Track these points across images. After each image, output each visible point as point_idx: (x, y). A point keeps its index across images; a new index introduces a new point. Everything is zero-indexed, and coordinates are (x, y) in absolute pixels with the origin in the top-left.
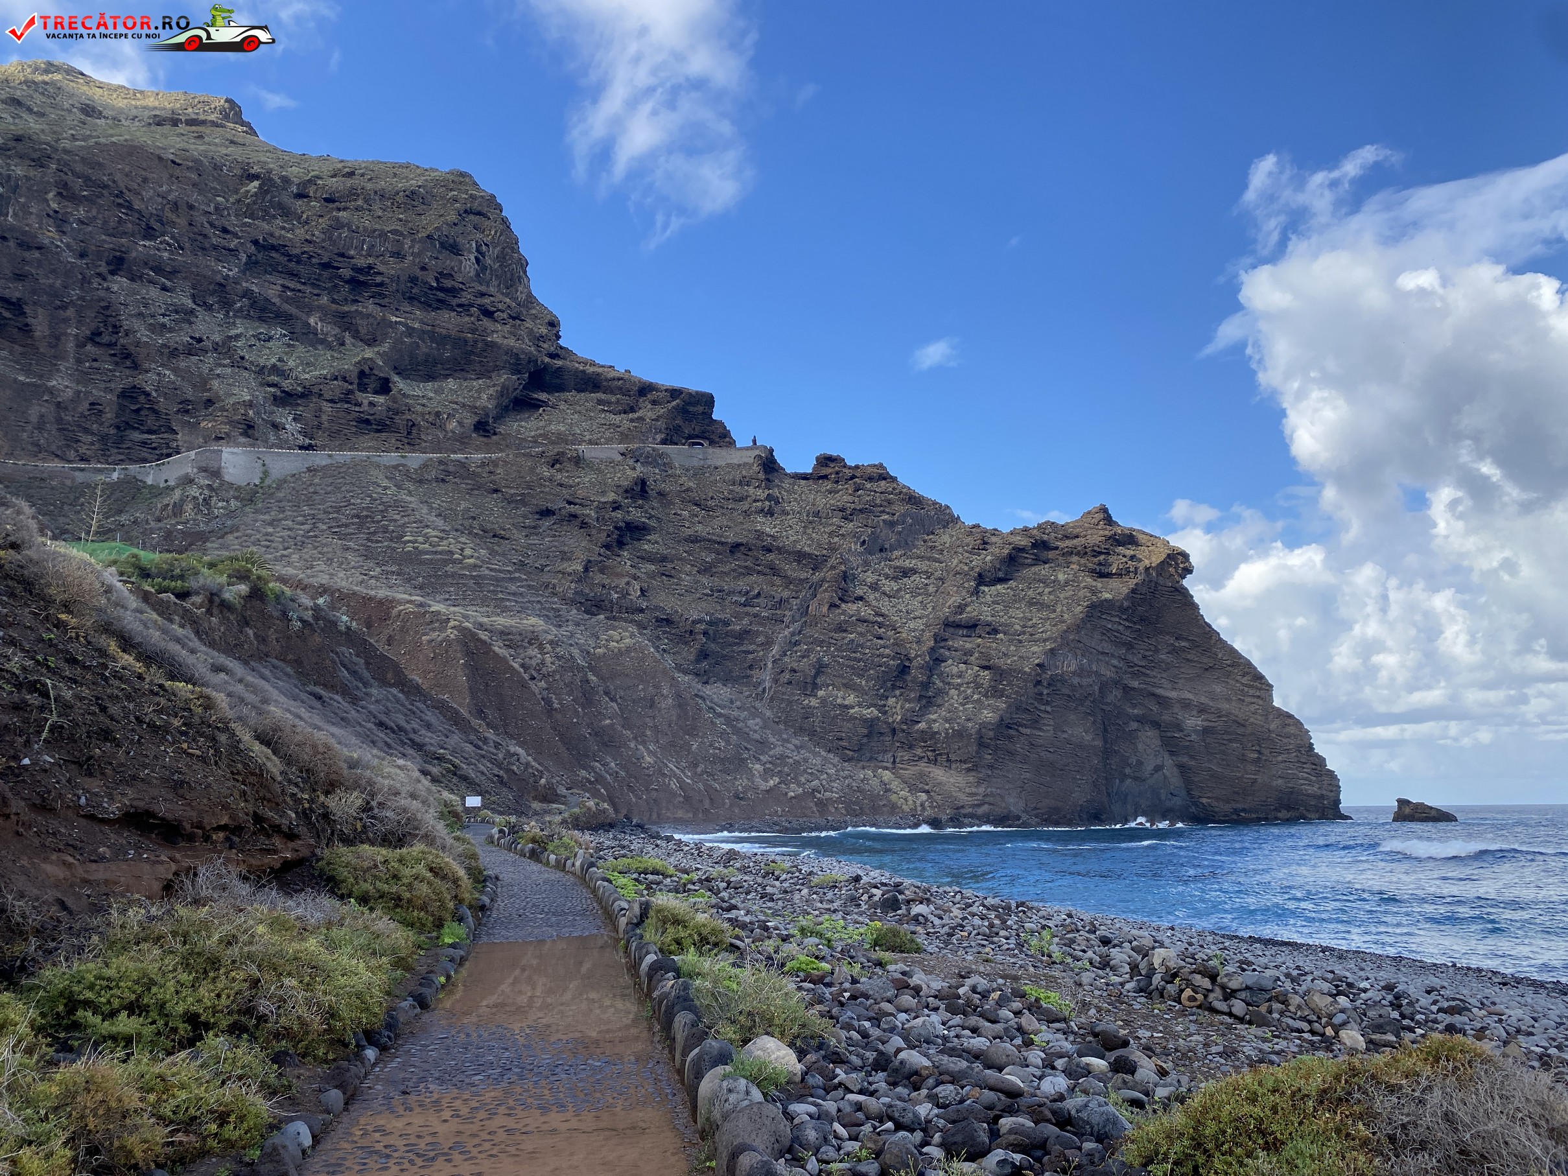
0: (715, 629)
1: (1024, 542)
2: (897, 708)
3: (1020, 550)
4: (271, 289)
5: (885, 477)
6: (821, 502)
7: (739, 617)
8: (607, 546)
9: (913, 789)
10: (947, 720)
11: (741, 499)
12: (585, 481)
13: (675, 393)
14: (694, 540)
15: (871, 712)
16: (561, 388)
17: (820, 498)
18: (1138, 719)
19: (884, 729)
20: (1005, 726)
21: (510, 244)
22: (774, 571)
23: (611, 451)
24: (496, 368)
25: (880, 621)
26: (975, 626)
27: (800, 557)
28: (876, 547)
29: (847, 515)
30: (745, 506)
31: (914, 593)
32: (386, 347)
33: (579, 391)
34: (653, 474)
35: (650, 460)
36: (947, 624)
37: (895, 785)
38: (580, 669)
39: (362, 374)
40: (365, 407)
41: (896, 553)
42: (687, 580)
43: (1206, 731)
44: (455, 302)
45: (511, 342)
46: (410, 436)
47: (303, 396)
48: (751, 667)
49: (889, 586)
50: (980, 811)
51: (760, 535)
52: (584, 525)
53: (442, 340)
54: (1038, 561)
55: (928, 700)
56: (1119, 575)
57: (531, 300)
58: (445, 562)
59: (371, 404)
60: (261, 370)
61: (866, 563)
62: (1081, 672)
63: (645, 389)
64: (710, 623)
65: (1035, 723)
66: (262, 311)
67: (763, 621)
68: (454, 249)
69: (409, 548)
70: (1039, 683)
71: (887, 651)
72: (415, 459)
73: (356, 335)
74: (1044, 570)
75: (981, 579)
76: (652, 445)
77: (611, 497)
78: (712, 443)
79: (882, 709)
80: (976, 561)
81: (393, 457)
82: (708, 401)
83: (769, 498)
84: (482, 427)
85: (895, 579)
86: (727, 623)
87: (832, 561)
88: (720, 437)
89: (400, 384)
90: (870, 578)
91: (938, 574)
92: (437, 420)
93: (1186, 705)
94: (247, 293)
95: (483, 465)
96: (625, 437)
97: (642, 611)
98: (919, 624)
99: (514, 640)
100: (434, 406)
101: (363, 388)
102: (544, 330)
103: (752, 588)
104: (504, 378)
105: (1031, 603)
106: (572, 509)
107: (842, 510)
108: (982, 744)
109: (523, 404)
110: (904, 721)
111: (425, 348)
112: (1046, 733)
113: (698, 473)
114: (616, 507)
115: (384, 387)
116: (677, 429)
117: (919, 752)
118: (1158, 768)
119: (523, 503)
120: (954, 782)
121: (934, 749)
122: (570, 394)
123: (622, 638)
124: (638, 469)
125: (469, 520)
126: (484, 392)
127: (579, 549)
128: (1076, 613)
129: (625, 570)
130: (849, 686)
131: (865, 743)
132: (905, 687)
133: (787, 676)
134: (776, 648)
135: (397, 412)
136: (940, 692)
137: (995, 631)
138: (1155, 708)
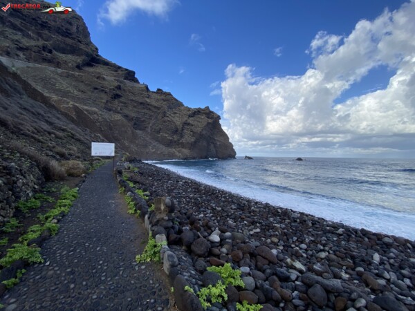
0: (137, 119)
1: (196, 110)
2: (176, 138)
3: (195, 112)
5: (171, 95)
6: (159, 97)
7: (143, 117)
8: (112, 98)
9: (179, 152)
10: (185, 140)
12: (106, 83)
13: (126, 70)
14: (132, 100)
15: (171, 138)
16: (99, 63)
18: (212, 143)
19: (173, 141)
21: (85, 28)
22: (150, 109)
23: (112, 78)
24: (82, 55)
25: (172, 121)
26: (189, 124)
27: (155, 107)
28: (170, 108)
30: (143, 95)
31: (177, 117)
32: (51, 42)
33: (104, 65)
34: (122, 85)
36: (184, 123)
37: (176, 152)
38: (108, 122)
39: (44, 47)
40: (45, 55)
41: (173, 109)
43: (220, 145)
44: (71, 36)
45: (86, 49)
46: (58, 65)
47: (26, 49)
48: (145, 128)
49: (172, 115)
50: (190, 157)
51: (147, 101)
52: (106, 93)
53: (68, 45)
54: (198, 114)
56: (211, 118)
57: (90, 42)
58: (69, 93)
59: (47, 55)
60: (13, 40)
61: (168, 110)
62: (206, 134)
63: (119, 68)
65: (199, 142)
66: (14, 27)
67: (148, 119)
68: (71, 24)
69: (57, 88)
70: (200, 135)
71: (173, 127)
72: (59, 71)
73: (42, 38)
74: (199, 116)
75: (190, 116)
76: (122, 79)
77: (112, 87)
78: (134, 82)
79: (173, 138)
80: (188, 113)
81: (53, 69)
82: (134, 73)
83: (148, 95)
84: (79, 67)
85: (174, 114)
86: (140, 118)
87: (162, 109)
88: (136, 81)
89: (54, 52)
90: (169, 113)
91: (181, 114)
92: (66, 63)
93: (218, 141)
94: (10, 21)
95: (79, 75)
96: (115, 76)
97: (120, 113)
98: (179, 123)
99: (90, 112)
100: (65, 59)
101: (44, 51)
102: (94, 49)
103: (145, 112)
104: (84, 57)
105: (198, 121)
106: (103, 89)
107: (163, 99)
108: (191, 145)
109: (89, 64)
110: (177, 140)
111: (62, 45)
112: (201, 144)
113: (132, 87)
114: (114, 90)
115: (50, 52)
116: (127, 77)
117: (180, 146)
118: (213, 150)
119: (90, 85)
120: (186, 151)
121: (183, 145)
122: (102, 66)
123: (118, 117)
124: (118, 84)
125: (75, 87)
126: (79, 60)
127: (105, 98)
128: (205, 124)
129: (116, 104)
130: (166, 133)
131: (169, 144)
132: (177, 134)
133: (153, 130)
134: (151, 124)
135: (54, 59)
136: (183, 135)
137: (192, 125)
138: (214, 141)
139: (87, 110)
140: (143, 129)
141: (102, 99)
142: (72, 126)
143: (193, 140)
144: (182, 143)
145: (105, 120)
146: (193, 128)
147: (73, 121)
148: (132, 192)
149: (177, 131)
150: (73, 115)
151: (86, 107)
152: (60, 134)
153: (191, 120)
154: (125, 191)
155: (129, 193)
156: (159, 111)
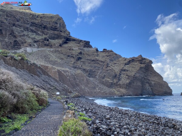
0: (91, 71)
1: (131, 59)
2: (115, 81)
4: (33, 28)
5: (112, 51)
7: (94, 69)
8: (77, 60)
9: (118, 91)
10: (122, 82)
11: (94, 54)
12: (74, 52)
13: (85, 41)
14: (88, 59)
15: (112, 81)
17: (104, 54)
18: (146, 82)
19: (113, 83)
20: (130, 83)
21: (64, 23)
22: (98, 63)
23: (77, 48)
24: (62, 38)
25: (112, 70)
26: (125, 70)
27: (102, 61)
28: (111, 60)
29: (107, 56)
30: (94, 55)
31: (117, 66)
32: (48, 35)
33: (73, 41)
34: (82, 51)
35: (82, 50)
36: (121, 70)
37: (115, 91)
38: (74, 75)
39: (45, 39)
40: (45, 43)
41: (114, 61)
42: (87, 65)
43: (155, 84)
44: (57, 30)
45: (64, 35)
46: (51, 46)
47: (37, 41)
48: (96, 76)
50: (127, 94)
51: (96, 59)
52: (74, 57)
53: (55, 35)
54: (133, 62)
55: (119, 80)
56: (143, 63)
57: (66, 30)
58: (56, 62)
59: (46, 43)
60: (32, 38)
61: (110, 62)
62: (139, 76)
63: (81, 41)
64: (90, 70)
65: (133, 83)
66: (32, 31)
67: (97, 70)
68: (57, 23)
69: (51, 60)
70: (134, 77)
71: (113, 73)
72: (52, 49)
73: (44, 34)
74: (133, 63)
75: (125, 64)
76: (82, 48)
77: (77, 54)
78: (90, 47)
80: (125, 62)
81: (49, 49)
82: (89, 42)
83: (97, 54)
84: (60, 45)
85: (114, 64)
86: (92, 70)
87: (106, 62)
88: (91, 47)
89: (50, 40)
90: (111, 64)
91: (120, 64)
92: (55, 45)
93: (152, 80)
94: (30, 29)
95: (60, 50)
96: (78, 47)
97: (81, 68)
98: (118, 70)
99: (65, 71)
100: (54, 43)
101: (45, 40)
102: (68, 34)
103: (95, 66)
104: (63, 39)
105: (132, 67)
106: (72, 55)
108: (127, 86)
109: (66, 43)
110: (116, 83)
111: (53, 36)
112: (135, 84)
113: (88, 51)
114: (78, 55)
115: (48, 40)
116: (85, 46)
117: (118, 86)
118: (148, 89)
119: (66, 55)
120: (123, 91)
121: (120, 86)
122: (71, 42)
123: (79, 71)
125: (59, 58)
126: (61, 41)
127: (73, 60)
128: (138, 68)
129: (79, 63)
130: (108, 78)
131: (111, 85)
132: (116, 78)
133: (100, 77)
134: (99, 73)
135: (49, 44)
136: (121, 79)
137: (128, 71)
138: (148, 81)
139: (63, 71)
140: (94, 77)
141: (71, 61)
143: (128, 81)
144: (120, 84)
149: (116, 76)
151: (63, 69)
153: (126, 68)
156: (104, 64)
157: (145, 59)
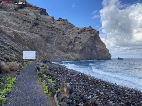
1: (83, 29)
2: (70, 47)
3: (82, 30)
5: (67, 21)
6: (60, 23)
7: (51, 36)
8: (33, 26)
9: (73, 56)
10: (76, 48)
11: (50, 22)
12: (30, 18)
13: (41, 9)
14: (45, 26)
15: (67, 47)
16: (26, 6)
18: (93, 49)
19: (69, 49)
20: (83, 49)
22: (55, 30)
23: (34, 14)
25: (67, 37)
26: (79, 38)
27: (58, 29)
29: (63, 25)
30: (51, 23)
31: (71, 34)
33: (29, 7)
34: (39, 18)
36: (76, 38)
37: (70, 56)
38: (32, 39)
41: (69, 30)
42: (44, 31)
43: (100, 50)
46: (5, 9)
48: (52, 42)
49: (68, 33)
50: (80, 59)
51: (53, 26)
52: (30, 23)
54: (84, 31)
55: (74, 46)
56: (93, 33)
58: (11, 24)
61: (66, 30)
62: (90, 44)
63: (37, 8)
64: (47, 36)
65: (85, 49)
67: (54, 36)
69: (5, 22)
70: (86, 44)
71: (69, 40)
72: (6, 12)
74: (85, 32)
75: (79, 33)
76: (39, 14)
77: (34, 19)
78: (46, 15)
79: (69, 47)
80: (78, 31)
81: (2, 12)
82: (46, 10)
83: (54, 22)
84: (16, 9)
85: (69, 32)
86: (49, 36)
87: (62, 30)
90: (66, 32)
91: (74, 32)
92: (9, 8)
93: (98, 48)
95: (16, 14)
96: (35, 13)
97: (38, 34)
98: (72, 37)
100: (9, 6)
103: (52, 32)
105: (84, 36)
106: (28, 21)
107: (62, 24)
108: (80, 51)
109: (21, 8)
110: (71, 48)
113: (44, 18)
114: (35, 21)
116: (42, 13)
117: (73, 52)
118: (95, 54)
119: (22, 19)
120: (77, 55)
121: (75, 52)
122: (28, 7)
123: (37, 36)
124: (37, 17)
125: (14, 21)
127: (30, 25)
128: (89, 37)
129: (36, 29)
130: (65, 44)
131: (67, 51)
132: (71, 45)
133: (57, 43)
134: (55, 39)
135: (3, 6)
136: (75, 45)
137: (81, 39)
138: (95, 48)
139: (20, 33)
140: (51, 43)
141: (28, 26)
142: (12, 42)
143: (81, 48)
144: (74, 50)
145: (30, 38)
146: (81, 40)
147: (13, 40)
148: (46, 80)
149: (71, 43)
150: (13, 36)
151: (20, 32)
152: (6, 47)
153: (79, 36)
154: (42, 80)
155: (44, 81)
156: (60, 31)
157: (93, 29)
